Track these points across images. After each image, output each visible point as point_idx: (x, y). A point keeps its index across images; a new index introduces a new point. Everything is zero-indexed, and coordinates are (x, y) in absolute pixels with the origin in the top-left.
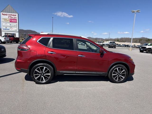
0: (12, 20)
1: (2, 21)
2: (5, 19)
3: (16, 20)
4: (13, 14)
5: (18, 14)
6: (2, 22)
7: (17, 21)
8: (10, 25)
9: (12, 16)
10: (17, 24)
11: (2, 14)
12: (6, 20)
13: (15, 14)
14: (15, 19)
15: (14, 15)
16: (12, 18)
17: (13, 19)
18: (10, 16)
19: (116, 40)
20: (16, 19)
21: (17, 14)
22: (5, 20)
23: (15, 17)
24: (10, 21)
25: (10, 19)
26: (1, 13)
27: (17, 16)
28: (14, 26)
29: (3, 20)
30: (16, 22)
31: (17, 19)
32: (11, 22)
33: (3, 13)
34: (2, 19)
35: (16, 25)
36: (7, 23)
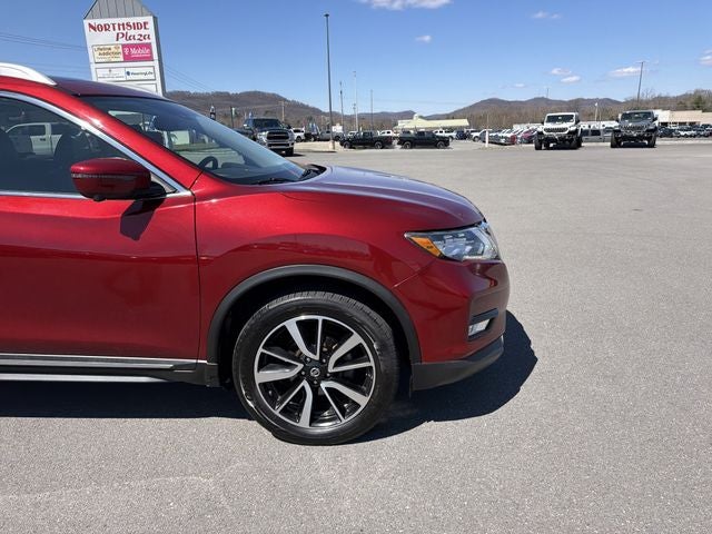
0: (133, 51)
1: (92, 60)
2: (104, 50)
3: (148, 46)
4: (132, 20)
5: (155, 18)
6: (93, 66)
7: (151, 53)
8: (128, 73)
9: (132, 32)
10: (156, 63)
11: (90, 26)
12: (108, 54)
13: (141, 20)
14: (144, 41)
15: (136, 26)
16: (132, 42)
17: (136, 46)
18: (122, 31)
19: (688, 104)
20: (147, 41)
21: (150, 19)
22: (104, 54)
23: (143, 32)
24: (124, 54)
25: (124, 46)
26: (86, 22)
27: (151, 30)
28: (142, 77)
29: (97, 54)
30: (150, 58)
31: (153, 41)
32: (128, 58)
33: (92, 22)
34: (90, 51)
35: (151, 70)
36: (114, 65)
